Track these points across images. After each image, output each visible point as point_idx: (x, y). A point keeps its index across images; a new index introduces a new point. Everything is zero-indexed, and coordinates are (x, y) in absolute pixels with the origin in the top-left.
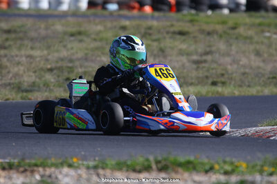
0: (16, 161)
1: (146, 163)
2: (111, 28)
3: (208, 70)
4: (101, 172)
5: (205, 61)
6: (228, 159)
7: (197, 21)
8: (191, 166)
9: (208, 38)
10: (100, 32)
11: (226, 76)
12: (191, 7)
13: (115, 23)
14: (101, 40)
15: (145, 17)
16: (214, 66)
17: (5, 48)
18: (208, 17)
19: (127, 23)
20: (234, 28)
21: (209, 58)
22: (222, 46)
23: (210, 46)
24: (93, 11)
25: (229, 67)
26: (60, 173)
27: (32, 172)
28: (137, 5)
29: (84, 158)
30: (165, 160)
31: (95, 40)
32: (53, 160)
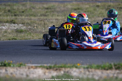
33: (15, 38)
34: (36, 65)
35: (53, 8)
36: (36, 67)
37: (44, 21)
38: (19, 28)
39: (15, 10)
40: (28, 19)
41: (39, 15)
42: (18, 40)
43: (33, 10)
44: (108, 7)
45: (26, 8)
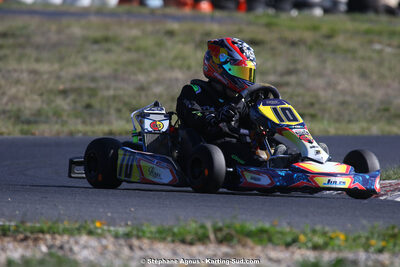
0: (13, 224)
1: (201, 231)
2: (152, 33)
4: (135, 242)
5: (287, 84)
6: (318, 227)
7: (276, 25)
8: (265, 236)
9: (292, 50)
10: (136, 38)
11: (317, 106)
12: (268, 5)
13: (158, 26)
14: (138, 50)
15: (202, 18)
16: (300, 91)
18: (292, 19)
19: (175, 26)
21: (293, 79)
22: (312, 62)
23: (294, 62)
24: (126, 7)
25: (322, 94)
26: (77, 243)
27: (36, 240)
29: (111, 222)
30: (228, 227)
31: (129, 50)
32: (66, 224)
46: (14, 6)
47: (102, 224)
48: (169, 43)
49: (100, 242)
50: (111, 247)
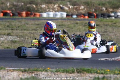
0: (27, 69)
2: (73, 23)
3: (105, 38)
4: (56, 73)
5: (104, 35)
6: (103, 69)
7: (103, 21)
9: (106, 27)
10: (69, 25)
12: (102, 17)
13: (74, 22)
14: (69, 27)
15: (85, 20)
16: (107, 36)
17: (36, 30)
18: (107, 20)
19: (78, 22)
20: (115, 23)
21: (106, 34)
22: (110, 29)
23: (106, 30)
24: (68, 17)
25: (113, 37)
26: (41, 74)
27: (33, 73)
28: (83, 16)
31: (67, 27)
32: (41, 69)
33: (9, 47)
34: (13, 69)
35: (42, 25)
36: (14, 70)
37: (33, 34)
38: (14, 39)
39: (13, 25)
40: (22, 32)
41: (31, 29)
42: (11, 49)
43: (27, 26)
44: (85, 24)
45: (21, 24)
46: (42, 18)
47: (49, 69)
48: (77, 25)
49: (47, 73)
50: (50, 75)
